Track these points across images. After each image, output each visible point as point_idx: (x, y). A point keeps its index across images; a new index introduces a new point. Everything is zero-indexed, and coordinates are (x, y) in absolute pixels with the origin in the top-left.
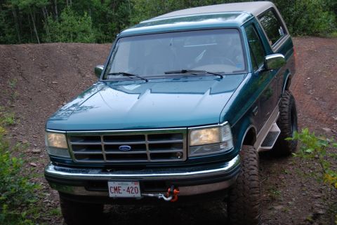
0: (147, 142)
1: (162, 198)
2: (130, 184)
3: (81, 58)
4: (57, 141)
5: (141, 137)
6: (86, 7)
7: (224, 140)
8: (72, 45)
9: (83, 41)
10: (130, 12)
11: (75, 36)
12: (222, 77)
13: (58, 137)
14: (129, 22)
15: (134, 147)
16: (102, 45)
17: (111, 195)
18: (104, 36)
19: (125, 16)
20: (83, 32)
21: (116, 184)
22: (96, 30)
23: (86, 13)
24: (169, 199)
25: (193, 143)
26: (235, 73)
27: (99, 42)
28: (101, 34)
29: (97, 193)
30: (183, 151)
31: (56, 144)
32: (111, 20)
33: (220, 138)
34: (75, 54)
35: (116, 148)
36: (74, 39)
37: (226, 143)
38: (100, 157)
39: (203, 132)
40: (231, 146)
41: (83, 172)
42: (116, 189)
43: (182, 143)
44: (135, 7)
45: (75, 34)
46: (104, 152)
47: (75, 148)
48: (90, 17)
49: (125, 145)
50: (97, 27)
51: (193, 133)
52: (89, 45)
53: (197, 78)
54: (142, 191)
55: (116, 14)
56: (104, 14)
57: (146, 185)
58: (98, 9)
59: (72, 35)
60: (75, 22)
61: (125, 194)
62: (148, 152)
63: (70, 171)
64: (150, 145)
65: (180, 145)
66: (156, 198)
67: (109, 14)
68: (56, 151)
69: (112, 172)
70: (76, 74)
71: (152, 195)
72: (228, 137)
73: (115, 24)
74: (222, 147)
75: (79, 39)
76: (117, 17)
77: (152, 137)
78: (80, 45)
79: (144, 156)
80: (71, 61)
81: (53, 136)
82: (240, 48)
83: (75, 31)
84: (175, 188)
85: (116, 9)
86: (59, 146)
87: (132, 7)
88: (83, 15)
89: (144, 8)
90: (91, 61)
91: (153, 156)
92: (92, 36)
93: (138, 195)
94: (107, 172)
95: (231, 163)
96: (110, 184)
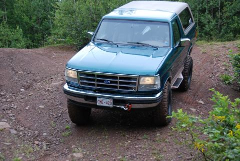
0: (118, 80)
1: (123, 109)
2: (108, 100)
3: (14, 59)
4: (72, 74)
5: (116, 78)
6: (18, 22)
7: (156, 83)
8: (7, 50)
9: (16, 47)
10: (51, 26)
11: (10, 43)
12: (157, 49)
13: (73, 72)
14: (51, 34)
15: (111, 82)
16: (31, 50)
17: (98, 104)
18: (32, 44)
19: (48, 29)
20: (16, 40)
21: (101, 99)
22: (26, 39)
23: (18, 27)
24: (127, 109)
25: (141, 83)
26: (164, 47)
27: (28, 47)
28: (30, 42)
29: (90, 103)
30: (136, 86)
31: (71, 75)
32: (37, 32)
33: (155, 82)
34: (10, 56)
35: (103, 81)
36: (9, 46)
37: (157, 85)
38: (94, 85)
39: (147, 78)
40: (159, 87)
41: (84, 91)
42: (100, 102)
43: (135, 83)
44: (55, 22)
45: (10, 41)
46: (96, 83)
47: (81, 79)
48: (21, 30)
49: (107, 81)
50: (26, 37)
51: (142, 79)
52: (21, 50)
53: (144, 48)
54: (114, 104)
55: (41, 28)
56: (32, 28)
57: (116, 101)
58: (27, 24)
59: (7, 43)
60: (9, 33)
61: (105, 105)
62: (118, 85)
63: (77, 90)
64: (120, 82)
65: (135, 84)
66: (120, 108)
67: (36, 28)
68: (71, 79)
69: (98, 93)
70: (10, 71)
71: (118, 106)
72: (158, 82)
73: (40, 35)
74: (155, 87)
75: (13, 45)
76: (41, 29)
77: (121, 78)
78: (13, 50)
79: (116, 87)
80: (7, 61)
81: (70, 71)
82: (168, 33)
83: (10, 39)
84: (130, 104)
85: (41, 24)
86: (73, 77)
87: (52, 23)
88: (16, 28)
89: (62, 23)
90: (22, 61)
91: (121, 87)
92: (23, 43)
93: (111, 106)
94: (96, 93)
95: (158, 95)
96: (98, 99)
